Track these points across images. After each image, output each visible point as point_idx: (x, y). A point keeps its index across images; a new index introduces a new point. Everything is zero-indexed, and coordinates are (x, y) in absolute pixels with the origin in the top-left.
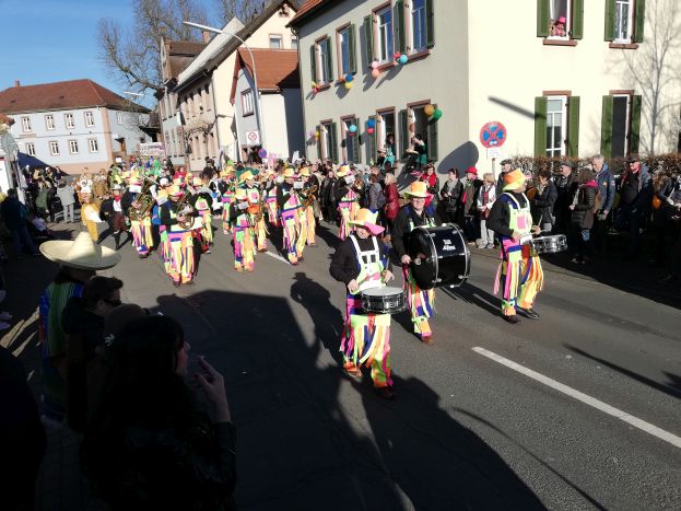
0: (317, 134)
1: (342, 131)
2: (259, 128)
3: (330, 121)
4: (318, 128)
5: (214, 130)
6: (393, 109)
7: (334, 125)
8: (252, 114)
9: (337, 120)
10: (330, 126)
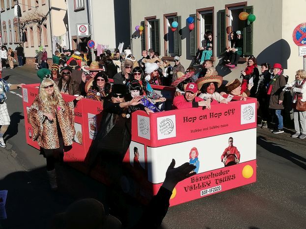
0: (141, 28)
1: (164, 27)
2: (89, 22)
3: (154, 18)
4: (143, 24)
5: (47, 22)
6: (212, 9)
7: (158, 21)
8: (83, 9)
9: (160, 17)
10: (154, 22)
